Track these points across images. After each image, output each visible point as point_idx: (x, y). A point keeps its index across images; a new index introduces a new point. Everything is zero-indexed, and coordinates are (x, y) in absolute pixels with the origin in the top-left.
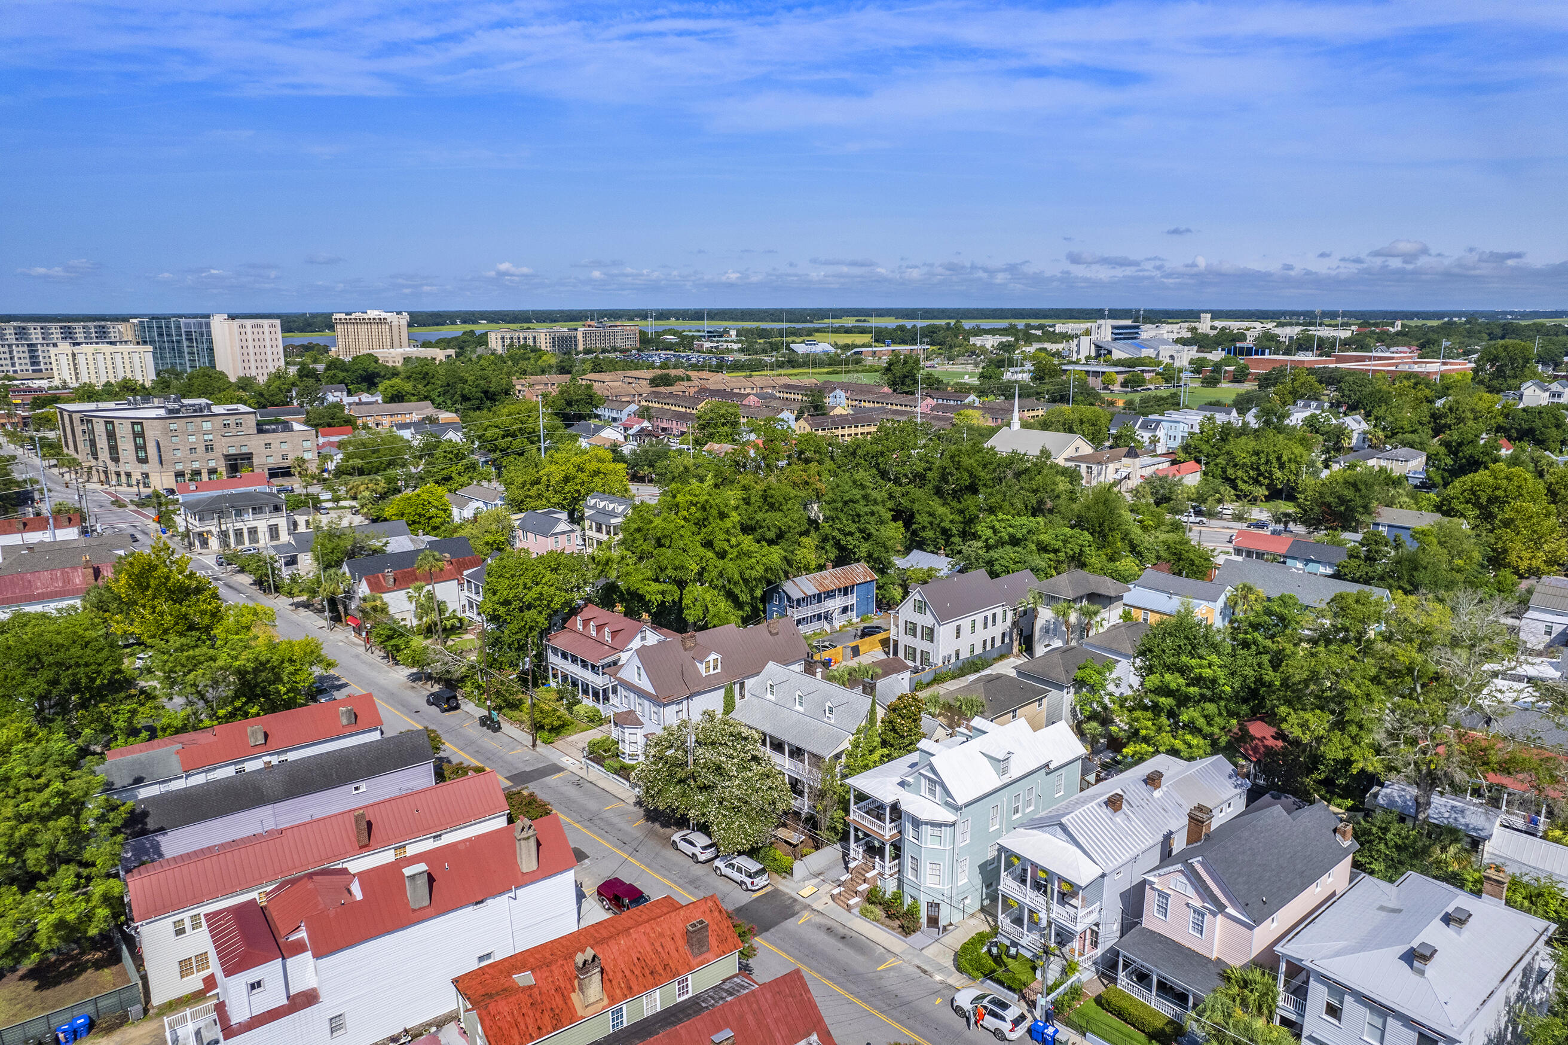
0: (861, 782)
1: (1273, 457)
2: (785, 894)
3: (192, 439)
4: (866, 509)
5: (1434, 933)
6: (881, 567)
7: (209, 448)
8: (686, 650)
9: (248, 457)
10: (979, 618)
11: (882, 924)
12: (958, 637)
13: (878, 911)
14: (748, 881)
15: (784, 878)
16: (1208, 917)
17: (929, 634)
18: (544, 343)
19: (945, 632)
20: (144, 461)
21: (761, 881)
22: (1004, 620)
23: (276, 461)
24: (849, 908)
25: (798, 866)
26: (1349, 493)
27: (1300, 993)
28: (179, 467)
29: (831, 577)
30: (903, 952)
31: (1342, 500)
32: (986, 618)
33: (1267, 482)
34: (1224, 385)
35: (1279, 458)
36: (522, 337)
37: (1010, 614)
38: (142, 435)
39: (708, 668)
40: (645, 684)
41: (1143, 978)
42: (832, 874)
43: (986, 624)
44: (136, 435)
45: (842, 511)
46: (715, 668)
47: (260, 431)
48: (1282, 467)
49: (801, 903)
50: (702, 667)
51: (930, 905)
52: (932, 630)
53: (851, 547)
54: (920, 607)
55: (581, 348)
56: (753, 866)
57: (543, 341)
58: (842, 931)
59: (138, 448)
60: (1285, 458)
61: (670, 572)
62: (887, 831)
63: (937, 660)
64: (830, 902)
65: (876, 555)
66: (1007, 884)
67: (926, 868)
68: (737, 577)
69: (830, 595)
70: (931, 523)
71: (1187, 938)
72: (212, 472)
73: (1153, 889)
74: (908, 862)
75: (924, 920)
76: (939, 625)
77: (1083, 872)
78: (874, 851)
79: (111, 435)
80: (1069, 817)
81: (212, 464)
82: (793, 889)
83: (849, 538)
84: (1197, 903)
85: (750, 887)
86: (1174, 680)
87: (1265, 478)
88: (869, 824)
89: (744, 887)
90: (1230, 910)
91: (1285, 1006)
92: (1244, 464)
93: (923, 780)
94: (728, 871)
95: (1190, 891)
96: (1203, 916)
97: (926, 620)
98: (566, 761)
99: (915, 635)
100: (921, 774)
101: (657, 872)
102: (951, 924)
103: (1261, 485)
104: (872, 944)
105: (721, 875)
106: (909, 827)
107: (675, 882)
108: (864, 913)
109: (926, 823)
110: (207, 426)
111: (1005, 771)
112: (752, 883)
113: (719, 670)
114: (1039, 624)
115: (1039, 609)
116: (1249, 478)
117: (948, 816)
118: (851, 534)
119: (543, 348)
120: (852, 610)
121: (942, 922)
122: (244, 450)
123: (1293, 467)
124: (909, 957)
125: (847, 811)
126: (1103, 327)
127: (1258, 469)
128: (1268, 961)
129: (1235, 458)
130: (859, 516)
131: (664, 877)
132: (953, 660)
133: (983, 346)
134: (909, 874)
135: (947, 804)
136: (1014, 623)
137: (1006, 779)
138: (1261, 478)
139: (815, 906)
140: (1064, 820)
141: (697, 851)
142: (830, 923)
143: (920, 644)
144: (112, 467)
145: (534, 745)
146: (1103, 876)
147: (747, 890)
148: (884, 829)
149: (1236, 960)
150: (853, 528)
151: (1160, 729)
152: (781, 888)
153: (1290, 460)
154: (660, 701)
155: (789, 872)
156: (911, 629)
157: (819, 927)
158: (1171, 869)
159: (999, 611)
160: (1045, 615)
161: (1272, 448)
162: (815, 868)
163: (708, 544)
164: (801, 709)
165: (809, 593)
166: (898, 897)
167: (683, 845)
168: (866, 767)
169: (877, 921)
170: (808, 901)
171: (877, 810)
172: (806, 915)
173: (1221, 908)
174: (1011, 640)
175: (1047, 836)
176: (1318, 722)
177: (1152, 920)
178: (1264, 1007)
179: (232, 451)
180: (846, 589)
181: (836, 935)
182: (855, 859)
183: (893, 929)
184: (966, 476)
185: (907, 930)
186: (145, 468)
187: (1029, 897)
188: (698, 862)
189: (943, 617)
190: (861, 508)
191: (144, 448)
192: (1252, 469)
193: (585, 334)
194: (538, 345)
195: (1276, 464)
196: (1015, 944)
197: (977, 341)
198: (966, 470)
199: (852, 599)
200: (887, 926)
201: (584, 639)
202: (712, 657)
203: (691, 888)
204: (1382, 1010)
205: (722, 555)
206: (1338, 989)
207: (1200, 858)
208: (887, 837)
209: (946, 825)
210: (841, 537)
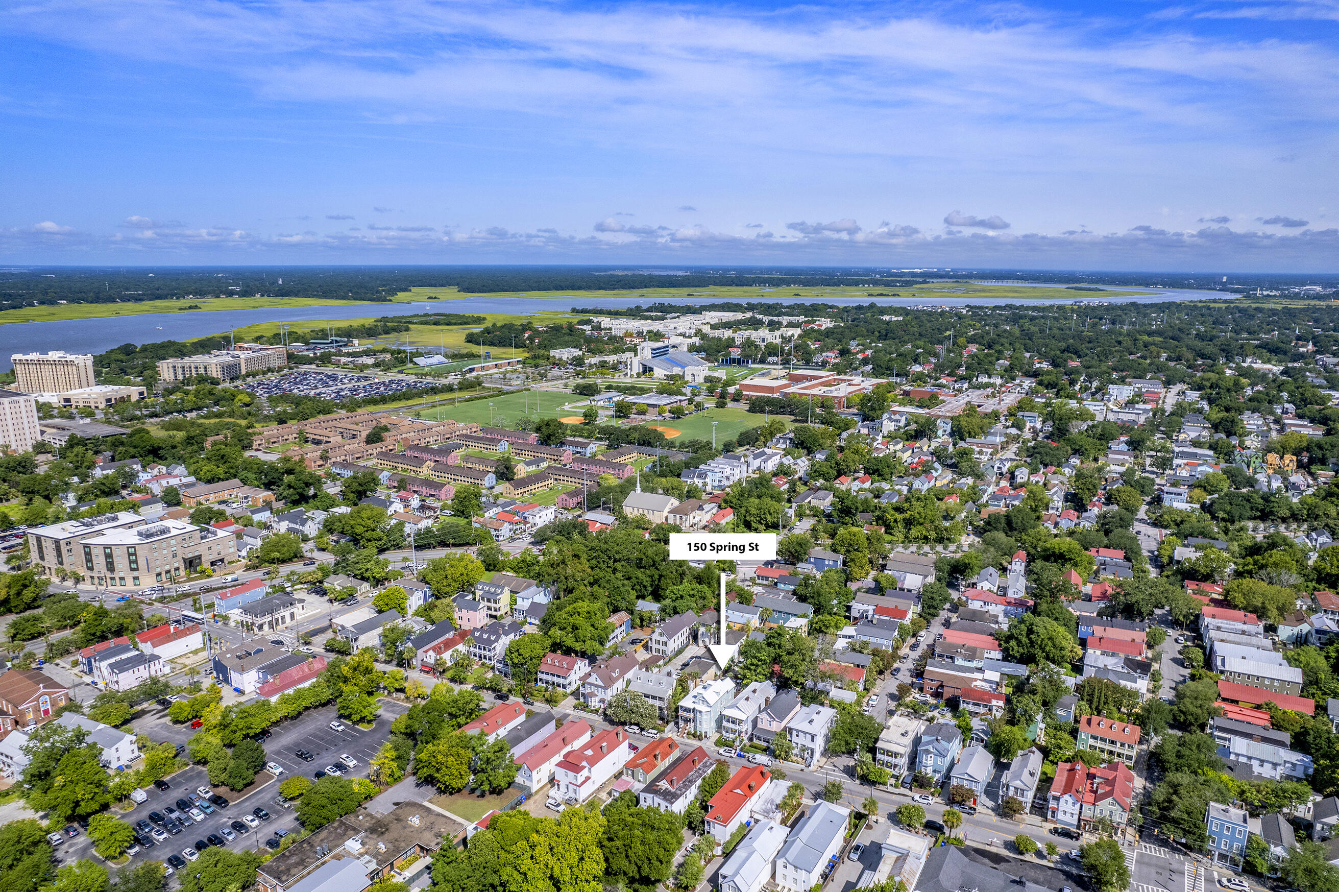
0: (681, 704)
3: (165, 552)
5: (815, 716)
6: (631, 612)
7: (175, 556)
9: (199, 557)
10: (680, 634)
13: (692, 737)
15: (662, 733)
16: (771, 722)
17: (665, 644)
18: (215, 373)
20: (137, 569)
22: (686, 632)
23: (214, 557)
24: (684, 737)
25: (665, 729)
26: (798, 548)
27: (791, 734)
28: (158, 570)
29: (615, 620)
30: (702, 745)
32: (682, 634)
34: (730, 405)
37: (688, 629)
38: (135, 554)
39: (615, 674)
40: (600, 683)
41: (759, 739)
42: (675, 730)
44: (130, 555)
47: (202, 538)
51: (705, 732)
53: (618, 604)
54: (661, 635)
55: (243, 372)
57: (214, 371)
59: (131, 562)
62: (691, 715)
63: (669, 652)
64: (677, 737)
65: (628, 607)
66: (725, 723)
67: (704, 724)
71: (768, 728)
72: (177, 569)
73: (759, 718)
74: (698, 723)
75: (704, 736)
76: (669, 640)
77: (743, 717)
78: (687, 721)
79: (109, 556)
80: (738, 704)
81: (176, 565)
84: (769, 719)
86: (755, 661)
88: (685, 714)
89: (653, 738)
90: (776, 720)
91: (788, 736)
93: (698, 700)
95: (767, 717)
97: (664, 639)
98: (568, 712)
99: (659, 644)
102: (711, 736)
103: (762, 525)
104: (694, 744)
105: (645, 736)
106: (697, 713)
109: (702, 712)
110: (173, 542)
111: (719, 694)
112: (656, 736)
113: (618, 674)
114: (700, 633)
115: (700, 628)
116: (757, 521)
117: (708, 709)
118: (619, 600)
119: (215, 375)
120: (623, 632)
121: (709, 736)
122: (197, 554)
123: (775, 514)
124: (704, 745)
125: (677, 712)
128: (785, 729)
129: (750, 511)
132: (673, 651)
133: (560, 359)
134: (698, 726)
135: (706, 705)
136: (690, 633)
137: (720, 697)
140: (735, 704)
141: (635, 731)
143: (661, 647)
144: (109, 575)
145: (551, 708)
146: (747, 717)
149: (778, 730)
150: (620, 598)
151: (752, 675)
154: (605, 688)
156: (658, 642)
158: (762, 712)
160: (702, 630)
162: (671, 729)
164: (652, 684)
166: (696, 732)
168: (680, 699)
169: (692, 739)
171: (687, 710)
173: (774, 719)
174: (689, 639)
175: (733, 710)
176: (791, 672)
177: (759, 725)
178: (785, 738)
179: (190, 555)
180: (620, 624)
182: (682, 724)
183: (697, 740)
185: (700, 740)
186: (136, 574)
187: (731, 725)
188: (636, 734)
189: (670, 637)
190: (622, 589)
191: (136, 562)
193: (246, 360)
194: (209, 373)
195: (768, 515)
196: (728, 737)
197: (556, 353)
199: (623, 628)
200: (695, 740)
201: (553, 667)
202: (617, 670)
204: (805, 733)
206: (798, 731)
207: (768, 708)
208: (691, 717)
209: (707, 711)
210: (615, 602)
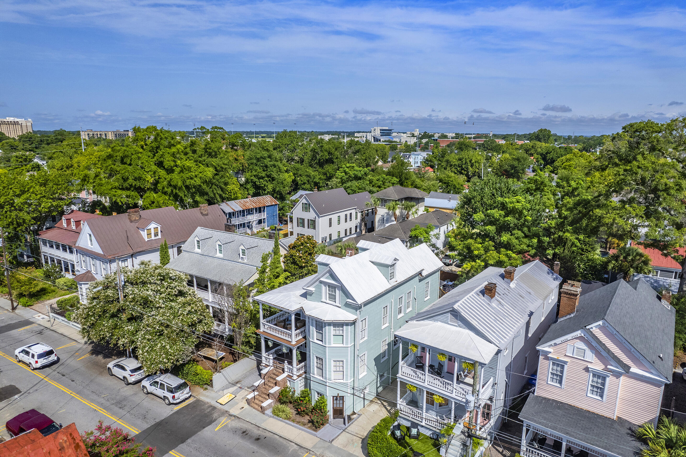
0: (269, 298)
1: (468, 161)
2: (204, 403)
4: (271, 163)
8: (131, 221)
10: (342, 215)
11: (293, 421)
12: (330, 225)
13: (289, 410)
14: (169, 395)
15: (206, 389)
16: (610, 380)
17: (313, 224)
19: (322, 222)
21: (181, 395)
22: (356, 218)
24: (263, 410)
25: (217, 378)
26: (516, 163)
29: (251, 202)
30: (314, 447)
31: (513, 167)
32: (346, 215)
33: (466, 173)
35: (470, 161)
36: (99, 134)
37: (359, 215)
39: (149, 234)
40: (96, 249)
42: (247, 382)
43: (346, 219)
45: (256, 165)
46: (156, 235)
48: (472, 166)
49: (220, 410)
50: (144, 234)
51: (336, 398)
52: (314, 222)
53: (263, 185)
54: (306, 207)
56: (174, 381)
57: (110, 136)
58: (256, 432)
60: (473, 161)
61: (130, 181)
62: (293, 338)
63: (318, 240)
64: (246, 406)
65: (277, 189)
66: (405, 371)
67: (330, 365)
68: (180, 184)
69: (250, 211)
70: (308, 181)
71: (586, 401)
73: (547, 358)
74: (314, 362)
75: (330, 413)
76: (319, 217)
78: (282, 357)
80: (458, 304)
82: (213, 398)
83: (261, 180)
84: (598, 366)
85: (172, 401)
87: (465, 171)
88: (277, 333)
89: (167, 401)
90: (634, 369)
92: (455, 165)
93: (323, 288)
94: (151, 389)
95: (590, 356)
96: (604, 379)
97: (311, 215)
98: (37, 317)
99: (303, 226)
100: (321, 282)
101: (86, 397)
102: (354, 413)
103: (463, 174)
104: (285, 442)
105: (148, 393)
106: (313, 330)
107: (101, 405)
108: (276, 413)
109: (329, 324)
111: (392, 276)
112: (174, 397)
113: (159, 236)
114: (378, 218)
115: (377, 209)
116: (458, 171)
117: (349, 316)
118: (262, 178)
120: (264, 222)
121: (347, 412)
123: (477, 165)
124: (321, 451)
125: (258, 327)
126: (376, 130)
127: (462, 167)
129: (450, 162)
130: (266, 166)
131: (92, 401)
132: (328, 240)
134: (315, 374)
135: (347, 305)
136: (363, 220)
137: (393, 283)
138: (463, 171)
139: (232, 412)
140: (456, 306)
141: (126, 374)
142: (245, 426)
143: (307, 231)
145: (14, 308)
146: (499, 352)
147: (170, 404)
148: (290, 335)
150: (263, 174)
151: (487, 250)
152: (202, 398)
153: (475, 162)
154: (108, 259)
155: (209, 383)
156: (301, 222)
157: (235, 431)
158: (569, 337)
159: (353, 212)
160: (382, 212)
161: (467, 157)
162: (234, 378)
163: (160, 164)
164: (221, 256)
165: (236, 210)
166: (306, 395)
167: (116, 371)
168: (273, 288)
169: (289, 419)
170: (225, 408)
171: (284, 320)
172: (223, 421)
173: (627, 368)
174: (360, 230)
175: (439, 324)
177: (545, 388)
180: (260, 208)
181: (251, 437)
182: (267, 366)
183: (304, 425)
184: (326, 154)
185: (316, 424)
187: (427, 381)
188: (129, 384)
189: (321, 212)
192: (459, 167)
194: (108, 138)
195: (469, 164)
196: (415, 425)
198: (326, 151)
199: (264, 216)
200: (298, 422)
201: (66, 232)
202: (152, 226)
203: (116, 409)
205: (170, 171)
207: (600, 323)
208: (294, 343)
209: (347, 324)
210: (257, 180)
